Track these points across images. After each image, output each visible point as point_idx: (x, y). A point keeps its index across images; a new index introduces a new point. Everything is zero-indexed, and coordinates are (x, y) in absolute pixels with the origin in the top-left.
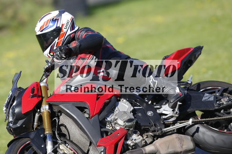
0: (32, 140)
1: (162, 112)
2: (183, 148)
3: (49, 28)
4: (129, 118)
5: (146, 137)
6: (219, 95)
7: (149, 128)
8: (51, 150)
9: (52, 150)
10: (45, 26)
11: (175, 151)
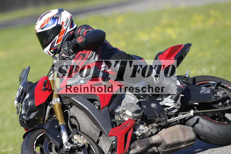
0: (47, 131)
1: (164, 104)
2: (185, 138)
3: (50, 26)
4: (136, 109)
5: (151, 127)
6: (215, 88)
7: (154, 119)
8: (66, 140)
9: (68, 140)
10: (46, 24)
11: (178, 141)
